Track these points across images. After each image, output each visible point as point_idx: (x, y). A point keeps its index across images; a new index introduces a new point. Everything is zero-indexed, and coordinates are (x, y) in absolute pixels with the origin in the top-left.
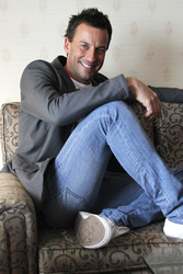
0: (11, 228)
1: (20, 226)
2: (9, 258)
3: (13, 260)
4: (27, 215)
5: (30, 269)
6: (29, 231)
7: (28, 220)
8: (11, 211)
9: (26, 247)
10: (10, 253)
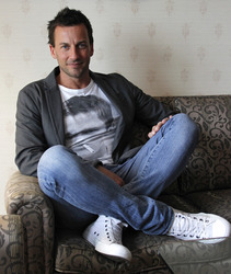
0: (29, 223)
1: (38, 221)
2: (26, 253)
3: (30, 255)
4: (44, 211)
5: (47, 264)
6: (46, 227)
7: (45, 215)
8: (29, 206)
9: (42, 242)
10: (27, 248)
